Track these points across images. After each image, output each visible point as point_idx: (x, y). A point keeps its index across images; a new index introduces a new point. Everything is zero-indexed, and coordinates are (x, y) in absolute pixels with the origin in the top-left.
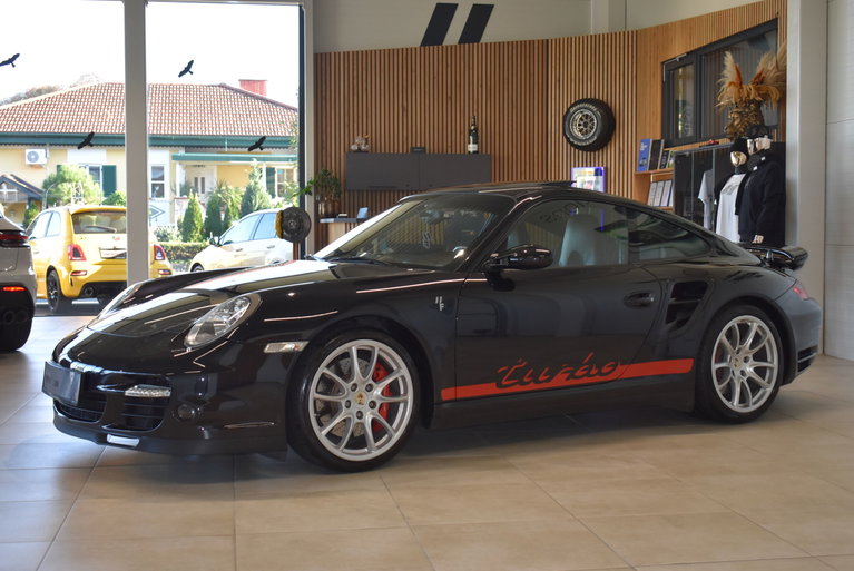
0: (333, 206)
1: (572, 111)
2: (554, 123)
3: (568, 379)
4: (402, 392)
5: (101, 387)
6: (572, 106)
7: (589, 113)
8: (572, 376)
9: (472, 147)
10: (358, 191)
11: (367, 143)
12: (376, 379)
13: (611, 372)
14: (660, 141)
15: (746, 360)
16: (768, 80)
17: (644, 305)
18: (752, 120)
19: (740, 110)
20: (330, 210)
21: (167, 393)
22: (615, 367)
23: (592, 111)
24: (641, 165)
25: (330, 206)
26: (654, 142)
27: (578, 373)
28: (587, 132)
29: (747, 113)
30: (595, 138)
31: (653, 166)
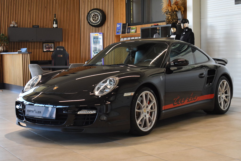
0: (6, 48)
1: (90, 13)
2: (83, 17)
3: (187, 102)
4: (153, 108)
5: (64, 112)
6: (91, 10)
7: (97, 14)
8: (188, 101)
9: (55, 26)
10: (13, 42)
11: (16, 24)
12: (149, 104)
13: (196, 99)
14: (126, 24)
15: (223, 94)
16: (179, 4)
17: (203, 77)
18: (175, 17)
19: (171, 14)
20: (5, 49)
21: (94, 112)
22: (197, 97)
23: (98, 13)
24: (117, 32)
25: (5, 48)
26: (123, 24)
27: (190, 100)
28: (96, 20)
29: (173, 15)
30: (100, 22)
31: (123, 32)
